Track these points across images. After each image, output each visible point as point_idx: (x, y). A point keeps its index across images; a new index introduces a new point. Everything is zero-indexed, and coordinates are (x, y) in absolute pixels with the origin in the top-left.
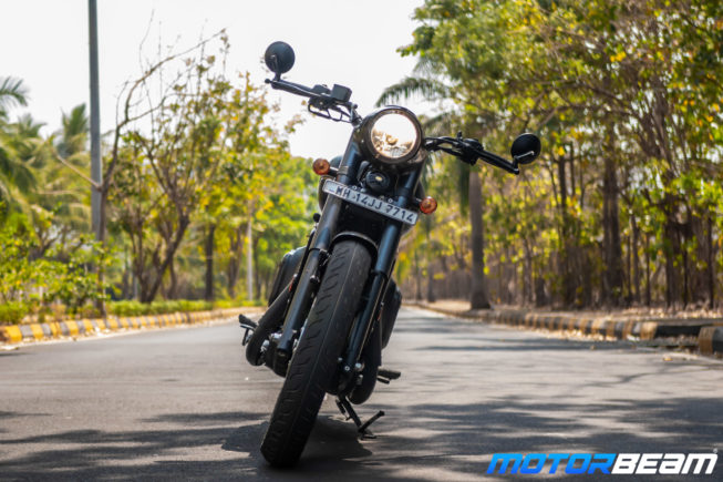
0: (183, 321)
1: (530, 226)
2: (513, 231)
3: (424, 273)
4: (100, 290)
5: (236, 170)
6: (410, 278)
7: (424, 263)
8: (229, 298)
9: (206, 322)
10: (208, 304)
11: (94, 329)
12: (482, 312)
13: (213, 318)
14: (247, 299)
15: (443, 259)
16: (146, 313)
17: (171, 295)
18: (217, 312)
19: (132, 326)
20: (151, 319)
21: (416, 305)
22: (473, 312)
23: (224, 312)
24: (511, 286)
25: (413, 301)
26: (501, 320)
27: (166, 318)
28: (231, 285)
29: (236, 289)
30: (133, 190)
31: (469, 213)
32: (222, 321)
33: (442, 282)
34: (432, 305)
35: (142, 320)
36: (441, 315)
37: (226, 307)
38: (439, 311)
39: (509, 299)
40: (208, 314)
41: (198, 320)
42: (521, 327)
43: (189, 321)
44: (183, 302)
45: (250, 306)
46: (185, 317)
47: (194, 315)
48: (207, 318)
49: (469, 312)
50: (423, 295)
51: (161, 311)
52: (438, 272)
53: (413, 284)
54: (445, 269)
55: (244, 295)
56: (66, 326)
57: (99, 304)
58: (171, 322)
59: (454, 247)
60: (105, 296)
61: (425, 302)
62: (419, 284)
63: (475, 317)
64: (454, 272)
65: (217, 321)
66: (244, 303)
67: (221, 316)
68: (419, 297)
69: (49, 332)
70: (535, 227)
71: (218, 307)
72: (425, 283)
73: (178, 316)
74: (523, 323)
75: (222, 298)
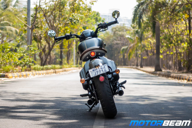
0: (54, 73)
1: (177, 42)
2: (171, 43)
3: (140, 56)
4: (30, 62)
5: (73, 20)
6: (134, 57)
7: (139, 52)
8: (67, 64)
9: (61, 73)
10: (61, 66)
11: (29, 75)
12: (158, 72)
13: (63, 71)
14: (73, 64)
15: (147, 51)
16: (42, 69)
17: (50, 63)
18: (64, 69)
19: (39, 74)
20: (45, 71)
21: (136, 68)
22: (156, 72)
23: (66, 69)
24: (170, 63)
25: (135, 67)
26: (164, 75)
27: (49, 71)
28: (68, 59)
29: (69, 61)
30: (38, 26)
31: (155, 36)
32: (66, 73)
33: (146, 60)
34: (142, 69)
35: (42, 72)
36: (144, 73)
37: (67, 68)
38: (144, 71)
39: (169, 67)
40: (61, 70)
41: (58, 72)
42: (170, 78)
43: (55, 72)
44: (53, 66)
45: (74, 67)
46: (54, 71)
47: (57, 70)
48: (61, 71)
49: (154, 72)
50: (139, 64)
51: (47, 69)
52: (145, 56)
53: (135, 60)
54: (148, 55)
55: (72, 63)
56: (22, 73)
57: (30, 66)
58: (50, 73)
59: (151, 47)
60: (32, 64)
61: (139, 67)
62: (137, 60)
63: (156, 74)
64: (151, 56)
65: (64, 73)
66: (72, 66)
67: (65, 71)
68: (137, 65)
69: (19, 75)
70: (179, 42)
71: (64, 67)
72: (140, 60)
73: (52, 71)
74: (171, 77)
75: (65, 64)
